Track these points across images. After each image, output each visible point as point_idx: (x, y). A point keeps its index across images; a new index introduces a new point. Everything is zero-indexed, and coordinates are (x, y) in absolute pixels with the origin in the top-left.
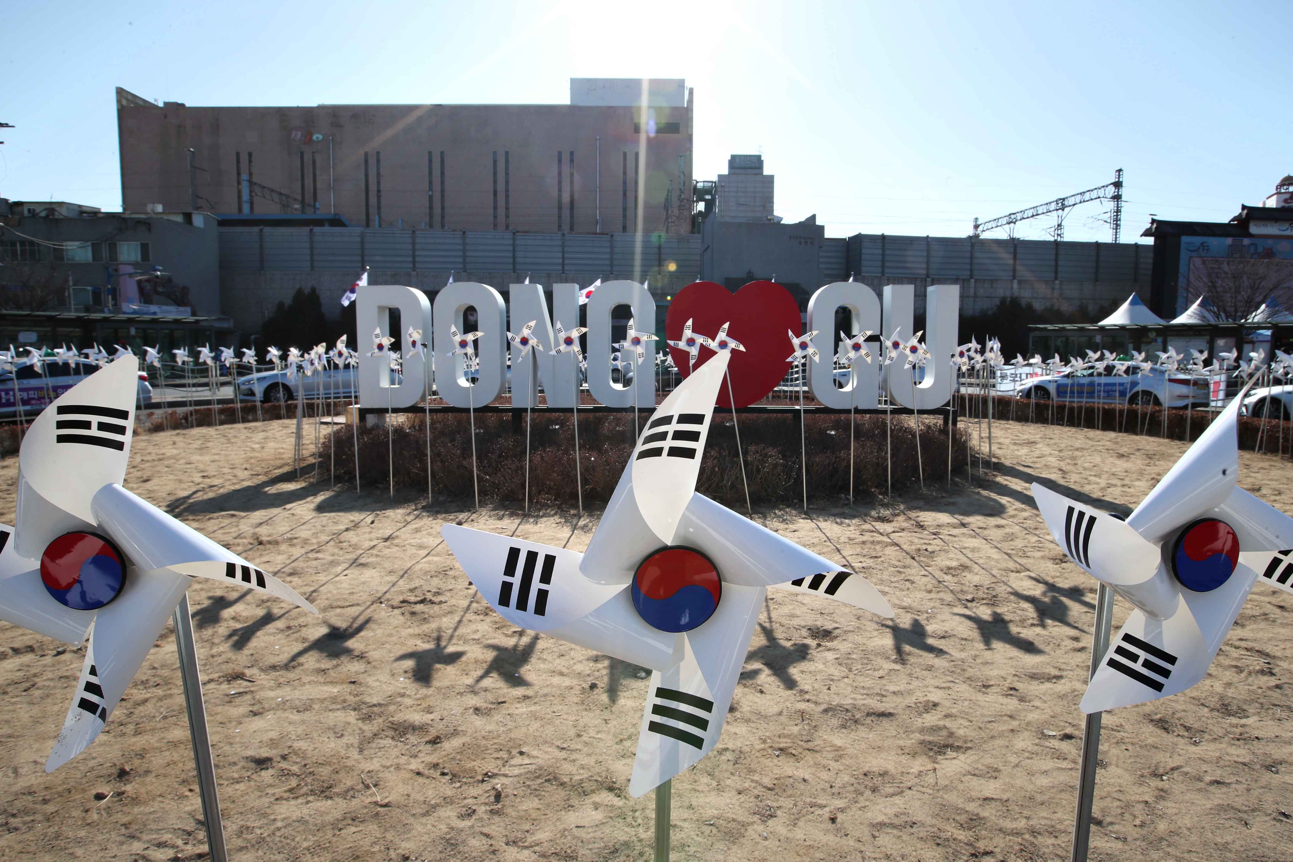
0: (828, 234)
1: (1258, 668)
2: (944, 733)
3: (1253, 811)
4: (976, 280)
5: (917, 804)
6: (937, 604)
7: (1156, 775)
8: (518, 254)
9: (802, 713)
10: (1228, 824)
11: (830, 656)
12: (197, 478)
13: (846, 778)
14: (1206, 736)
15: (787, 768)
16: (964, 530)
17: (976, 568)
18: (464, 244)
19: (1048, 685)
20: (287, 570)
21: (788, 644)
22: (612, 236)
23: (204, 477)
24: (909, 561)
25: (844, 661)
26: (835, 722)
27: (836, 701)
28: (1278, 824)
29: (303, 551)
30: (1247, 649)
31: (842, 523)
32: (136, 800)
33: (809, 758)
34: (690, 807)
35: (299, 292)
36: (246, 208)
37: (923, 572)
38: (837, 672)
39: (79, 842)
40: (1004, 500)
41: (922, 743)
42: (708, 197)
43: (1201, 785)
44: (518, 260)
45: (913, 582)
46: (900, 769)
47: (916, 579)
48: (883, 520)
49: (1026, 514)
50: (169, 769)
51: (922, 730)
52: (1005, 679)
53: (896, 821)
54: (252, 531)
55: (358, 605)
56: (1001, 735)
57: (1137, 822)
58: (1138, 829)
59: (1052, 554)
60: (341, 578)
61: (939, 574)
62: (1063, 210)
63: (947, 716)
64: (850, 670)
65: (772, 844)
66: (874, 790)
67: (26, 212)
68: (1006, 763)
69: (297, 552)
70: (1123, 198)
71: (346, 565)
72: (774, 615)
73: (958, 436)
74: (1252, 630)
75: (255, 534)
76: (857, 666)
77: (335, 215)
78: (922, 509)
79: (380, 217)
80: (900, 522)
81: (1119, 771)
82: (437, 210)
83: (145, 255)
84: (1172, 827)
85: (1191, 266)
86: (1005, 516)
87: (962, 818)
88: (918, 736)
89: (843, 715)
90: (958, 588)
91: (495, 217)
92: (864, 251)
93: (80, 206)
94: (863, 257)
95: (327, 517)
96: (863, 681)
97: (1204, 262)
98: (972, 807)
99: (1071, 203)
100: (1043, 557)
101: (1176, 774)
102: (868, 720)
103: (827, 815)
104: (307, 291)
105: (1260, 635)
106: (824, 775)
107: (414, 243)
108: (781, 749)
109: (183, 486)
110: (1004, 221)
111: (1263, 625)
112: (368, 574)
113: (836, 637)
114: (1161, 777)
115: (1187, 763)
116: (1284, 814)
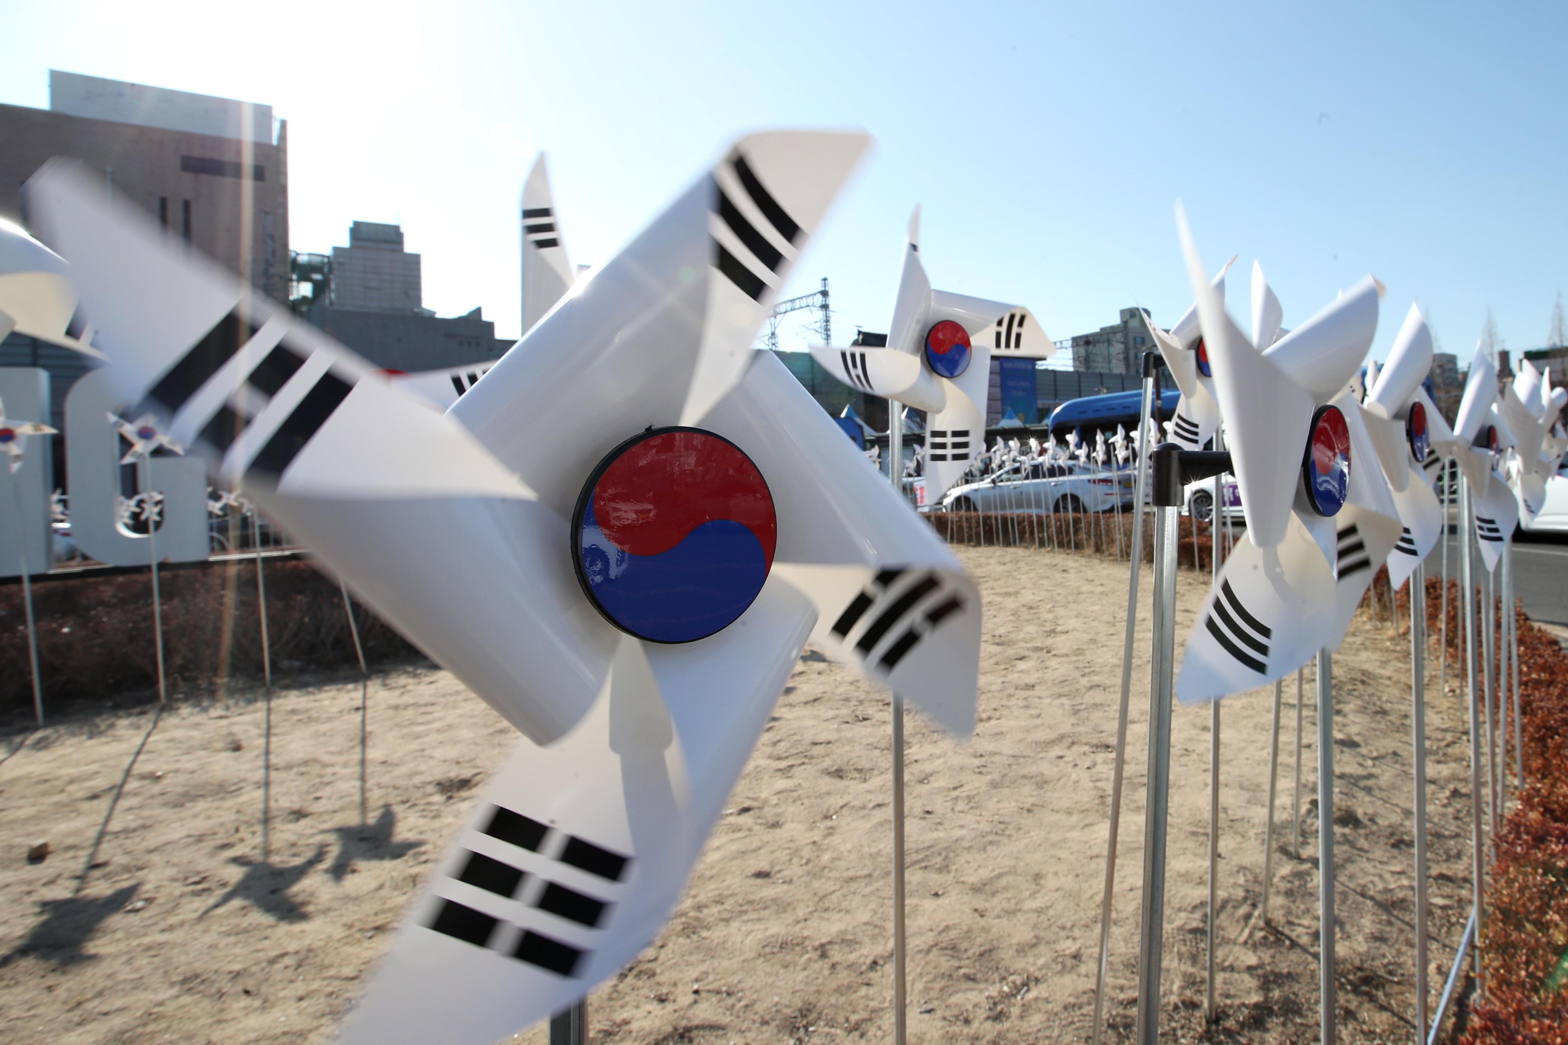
0: (500, 334)
7: (827, 817)
10: (882, 835)
14: (876, 772)
28: (922, 822)
42: (317, 277)
43: (866, 811)
57: (804, 861)
58: (804, 867)
62: (775, 316)
70: (831, 307)
81: (794, 825)
84: (835, 855)
99: (783, 310)
101: (844, 811)
113: (476, 785)
114: (831, 817)
115: (855, 799)
116: (928, 812)
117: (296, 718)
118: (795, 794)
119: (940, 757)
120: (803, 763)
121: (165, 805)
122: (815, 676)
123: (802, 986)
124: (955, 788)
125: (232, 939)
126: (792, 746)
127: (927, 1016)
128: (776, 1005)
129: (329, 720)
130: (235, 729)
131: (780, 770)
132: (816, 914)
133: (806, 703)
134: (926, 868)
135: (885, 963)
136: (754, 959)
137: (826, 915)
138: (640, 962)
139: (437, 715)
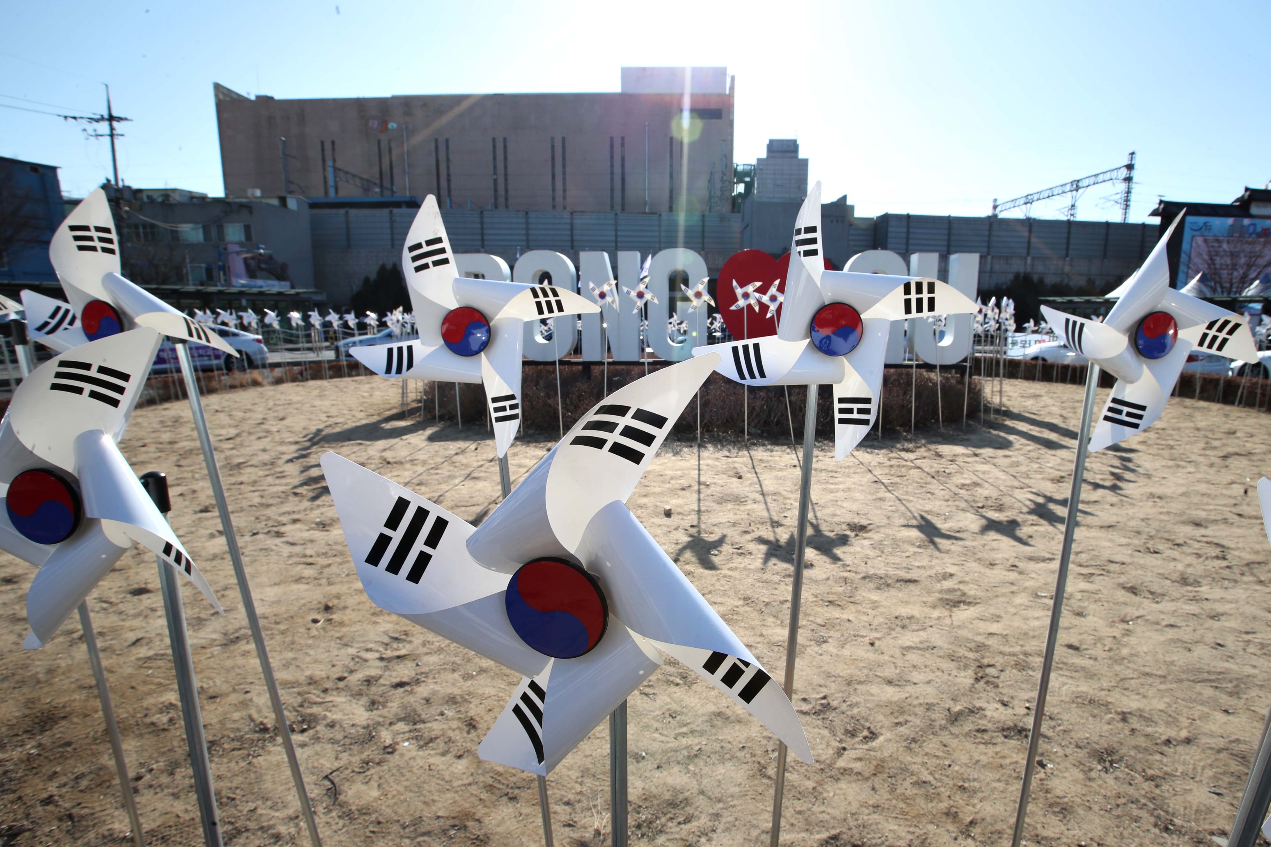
0: (858, 214)
1: (1214, 555)
2: (959, 593)
3: (1197, 642)
4: (993, 257)
5: (937, 636)
6: (954, 509)
7: (1124, 621)
8: (575, 232)
9: (845, 579)
10: (1175, 650)
11: (866, 543)
12: (323, 417)
13: (881, 620)
14: (1166, 598)
15: (835, 613)
16: (977, 459)
17: (986, 485)
18: (527, 223)
19: (1042, 565)
20: (415, 481)
21: (831, 535)
22: (660, 215)
23: (328, 417)
24: (929, 479)
25: (878, 546)
26: (871, 585)
27: (872, 571)
28: (1214, 651)
29: (424, 468)
30: (1207, 543)
31: (872, 453)
32: (342, 624)
33: (852, 607)
34: (762, 635)
35: (383, 268)
36: (332, 192)
37: (942, 487)
38: (872, 553)
39: (310, 646)
40: (1011, 438)
41: (941, 599)
42: (747, 179)
43: (1159, 627)
44: (575, 238)
45: (933, 494)
46: (923, 615)
47: (936, 492)
48: (907, 450)
49: (1029, 448)
50: (361, 607)
51: (941, 591)
52: (1008, 560)
53: (919, 645)
54: (379, 455)
55: (478, 505)
56: (1004, 595)
57: (1107, 648)
58: (1107, 653)
59: (1051, 476)
60: (460, 487)
61: (955, 489)
62: (1077, 190)
63: (960, 582)
64: (883, 552)
65: (826, 658)
66: (903, 627)
67: (145, 199)
68: (1006, 613)
69: (420, 469)
70: (1135, 180)
71: (462, 479)
72: (819, 514)
73: (973, 386)
74: (1213, 530)
75: (381, 457)
76: (889, 549)
77: (411, 197)
78: (940, 443)
79: (451, 200)
80: (922, 452)
81: (1095, 619)
82: (501, 191)
83: (248, 237)
84: (1133, 652)
85: (1194, 244)
86: (1012, 449)
87: (972, 645)
88: (937, 595)
89: (878, 581)
90: (971, 499)
91: (554, 199)
92: (890, 229)
93: (190, 192)
94: (890, 235)
95: (437, 445)
96: (892, 559)
97: (1205, 241)
98: (979, 639)
99: (1085, 185)
100: (1043, 479)
101: (1139, 621)
102: (898, 585)
103: (868, 641)
104: (389, 266)
105: (1218, 534)
106: (865, 618)
107: (482, 223)
108: (830, 602)
109: (313, 423)
110: (1022, 201)
111: (1222, 526)
112: (480, 485)
113: (870, 530)
114: (1127, 622)
115: (1149, 614)
116: (1219, 645)
117: (764, 465)
118: (1097, 597)
119: (1231, 602)
120: (1102, 575)
121: (714, 501)
122: (1108, 507)
123: (1107, 734)
124: (1247, 633)
125: (760, 584)
126: (1091, 559)
127: (1216, 797)
128: (1087, 738)
129: (781, 470)
130: (736, 465)
131: (1082, 575)
132: (1117, 689)
133: (1102, 527)
134: (1216, 687)
135: (1178, 745)
136: (1069, 702)
137: (1126, 693)
138: (987, 675)
139: (840, 479)
